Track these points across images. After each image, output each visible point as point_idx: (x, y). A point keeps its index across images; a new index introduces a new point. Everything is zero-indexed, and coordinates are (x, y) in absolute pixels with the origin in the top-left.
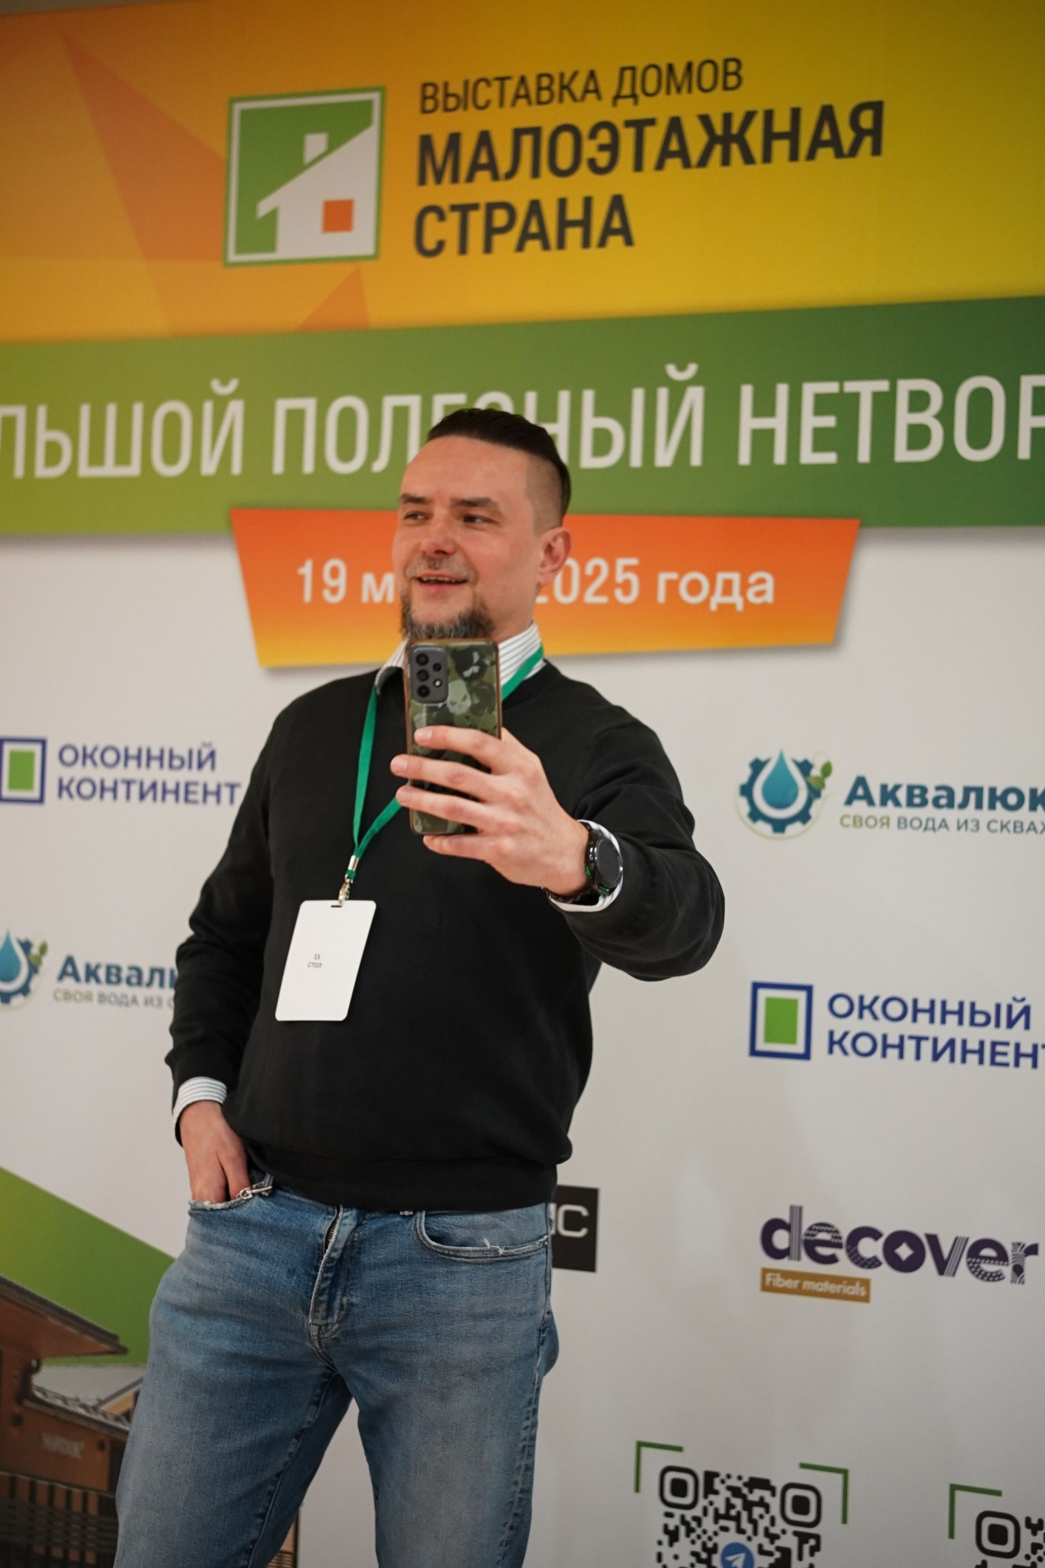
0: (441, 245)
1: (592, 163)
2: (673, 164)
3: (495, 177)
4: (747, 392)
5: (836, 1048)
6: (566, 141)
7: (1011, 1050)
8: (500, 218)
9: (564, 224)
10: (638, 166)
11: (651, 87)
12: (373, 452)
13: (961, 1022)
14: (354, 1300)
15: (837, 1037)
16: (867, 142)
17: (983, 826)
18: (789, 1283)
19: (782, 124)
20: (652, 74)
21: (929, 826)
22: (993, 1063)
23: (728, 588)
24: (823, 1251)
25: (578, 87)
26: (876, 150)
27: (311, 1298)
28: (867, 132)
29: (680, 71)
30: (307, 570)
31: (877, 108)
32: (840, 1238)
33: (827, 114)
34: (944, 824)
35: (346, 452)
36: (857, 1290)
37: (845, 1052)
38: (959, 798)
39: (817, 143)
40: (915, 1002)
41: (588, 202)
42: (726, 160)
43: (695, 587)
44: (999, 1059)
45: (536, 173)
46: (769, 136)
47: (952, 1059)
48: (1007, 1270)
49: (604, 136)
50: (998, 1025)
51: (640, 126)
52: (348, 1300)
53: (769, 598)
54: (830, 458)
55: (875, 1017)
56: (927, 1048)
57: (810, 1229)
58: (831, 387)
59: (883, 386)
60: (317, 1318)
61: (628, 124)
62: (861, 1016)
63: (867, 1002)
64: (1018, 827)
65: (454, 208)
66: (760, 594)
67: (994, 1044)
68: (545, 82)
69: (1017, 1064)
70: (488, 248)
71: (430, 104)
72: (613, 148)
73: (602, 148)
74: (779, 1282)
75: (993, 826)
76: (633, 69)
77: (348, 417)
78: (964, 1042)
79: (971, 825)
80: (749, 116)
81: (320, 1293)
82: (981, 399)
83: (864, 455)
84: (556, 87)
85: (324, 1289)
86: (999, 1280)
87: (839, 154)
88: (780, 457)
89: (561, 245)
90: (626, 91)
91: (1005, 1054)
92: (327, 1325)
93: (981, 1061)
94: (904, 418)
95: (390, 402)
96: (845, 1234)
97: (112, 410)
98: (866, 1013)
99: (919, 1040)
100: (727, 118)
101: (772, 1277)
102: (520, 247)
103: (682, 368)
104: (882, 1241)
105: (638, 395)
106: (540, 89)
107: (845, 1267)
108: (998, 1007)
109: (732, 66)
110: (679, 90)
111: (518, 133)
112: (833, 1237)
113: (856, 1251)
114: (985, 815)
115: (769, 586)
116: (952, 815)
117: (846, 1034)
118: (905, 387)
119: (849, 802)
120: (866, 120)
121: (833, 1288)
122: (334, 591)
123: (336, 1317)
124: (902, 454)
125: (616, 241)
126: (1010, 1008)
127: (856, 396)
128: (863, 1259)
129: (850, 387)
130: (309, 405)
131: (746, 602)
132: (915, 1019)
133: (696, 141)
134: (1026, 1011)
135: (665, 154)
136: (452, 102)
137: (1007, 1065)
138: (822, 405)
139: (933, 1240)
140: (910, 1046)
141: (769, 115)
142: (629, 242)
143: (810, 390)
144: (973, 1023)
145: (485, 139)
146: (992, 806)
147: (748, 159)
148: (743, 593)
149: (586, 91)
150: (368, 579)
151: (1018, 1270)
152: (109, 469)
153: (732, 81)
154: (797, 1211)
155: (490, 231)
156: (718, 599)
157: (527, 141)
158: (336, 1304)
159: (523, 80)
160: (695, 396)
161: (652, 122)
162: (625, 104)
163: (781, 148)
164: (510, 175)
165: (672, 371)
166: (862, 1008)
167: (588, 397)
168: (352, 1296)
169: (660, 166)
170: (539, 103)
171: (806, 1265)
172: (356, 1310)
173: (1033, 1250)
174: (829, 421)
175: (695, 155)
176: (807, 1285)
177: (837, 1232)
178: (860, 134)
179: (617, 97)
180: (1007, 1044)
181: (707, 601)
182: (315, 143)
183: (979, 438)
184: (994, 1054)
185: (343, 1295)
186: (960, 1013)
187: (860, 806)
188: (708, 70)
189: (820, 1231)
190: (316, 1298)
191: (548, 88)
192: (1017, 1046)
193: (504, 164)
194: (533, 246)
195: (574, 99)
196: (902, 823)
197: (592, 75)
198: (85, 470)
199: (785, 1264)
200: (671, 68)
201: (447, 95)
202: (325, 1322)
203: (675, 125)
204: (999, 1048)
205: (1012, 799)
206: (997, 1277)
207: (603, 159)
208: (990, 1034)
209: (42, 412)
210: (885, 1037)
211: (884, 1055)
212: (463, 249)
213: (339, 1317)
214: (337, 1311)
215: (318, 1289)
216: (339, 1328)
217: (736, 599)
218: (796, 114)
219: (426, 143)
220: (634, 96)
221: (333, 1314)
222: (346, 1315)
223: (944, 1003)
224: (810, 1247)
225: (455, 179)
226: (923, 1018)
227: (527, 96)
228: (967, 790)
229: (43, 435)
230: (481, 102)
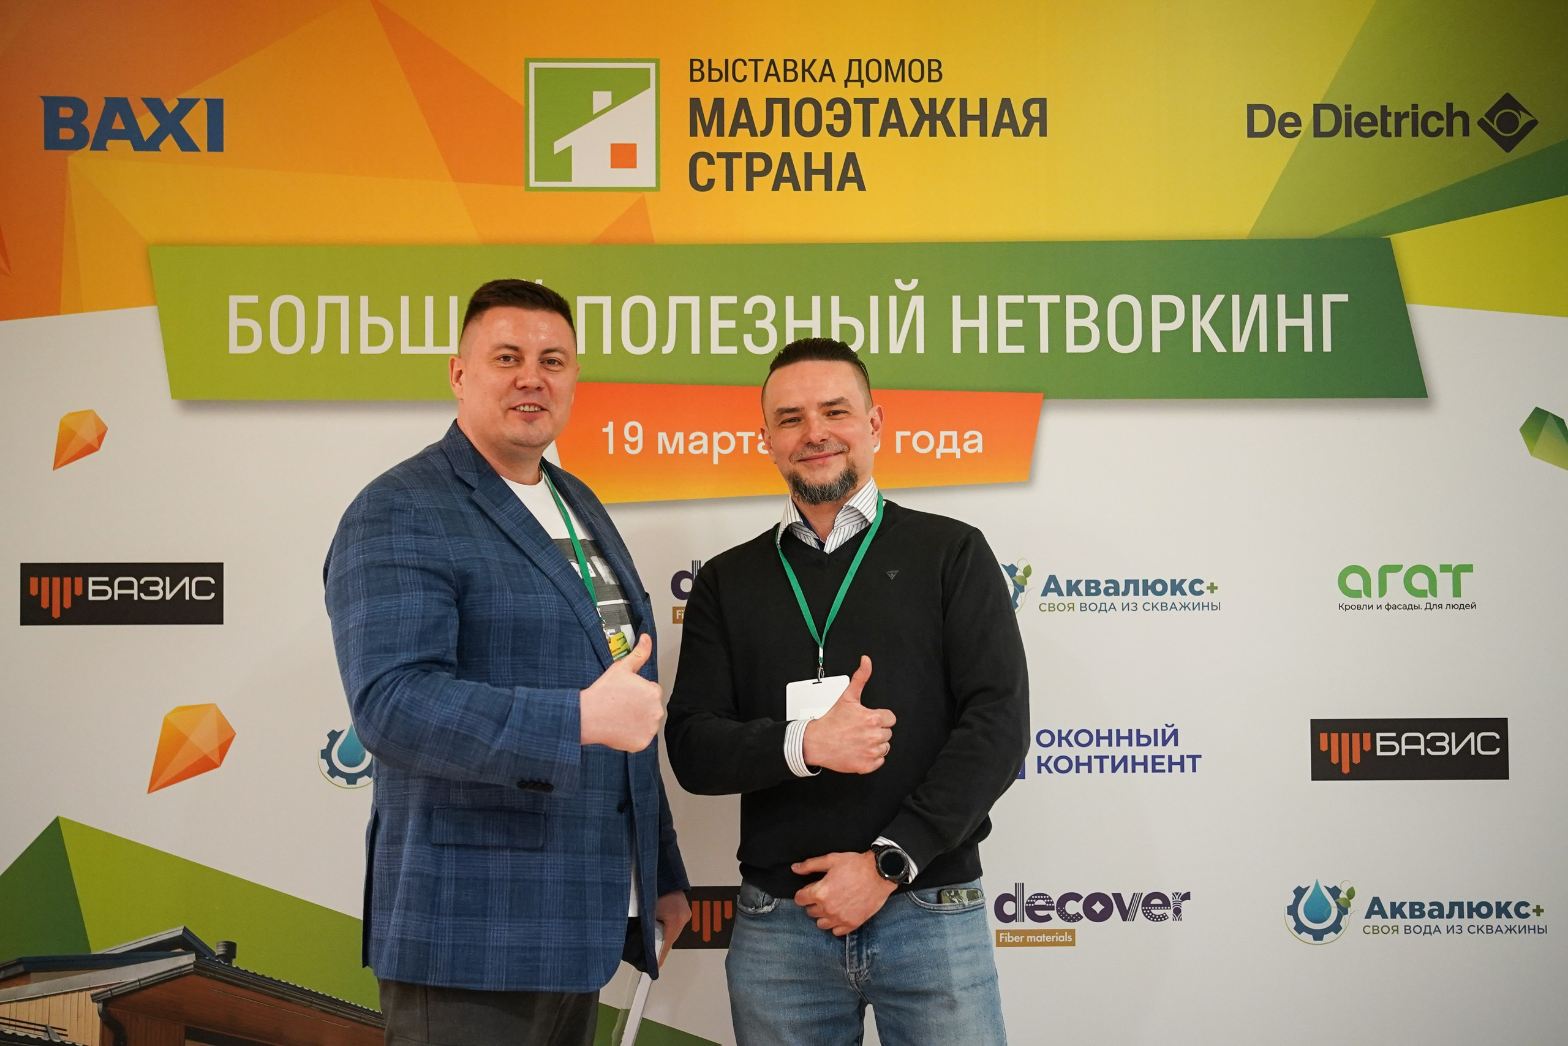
0: (711, 183)
1: (830, 128)
2: (893, 133)
3: (753, 133)
4: (956, 300)
5: (1043, 768)
6: (808, 110)
7: (1166, 761)
8: (759, 165)
9: (809, 172)
10: (866, 132)
11: (874, 75)
12: (662, 338)
13: (1130, 744)
14: (875, 951)
15: (1043, 761)
16: (1036, 126)
17: (1140, 606)
18: (1016, 939)
19: (973, 109)
20: (874, 66)
21: (1102, 608)
22: (1154, 770)
23: (948, 442)
24: (1039, 913)
25: (816, 71)
26: (1043, 132)
27: (846, 955)
28: (1036, 119)
29: (895, 66)
30: (609, 429)
31: (1042, 103)
32: (1053, 903)
33: (1006, 104)
34: (1113, 607)
35: (639, 338)
36: (1066, 938)
37: (1050, 771)
38: (1122, 589)
39: (999, 125)
40: (1098, 731)
41: (828, 157)
42: (933, 133)
43: (923, 442)
44: (1158, 767)
45: (786, 133)
46: (965, 118)
47: (1126, 771)
48: (1170, 913)
49: (839, 109)
50: (1156, 744)
51: (866, 103)
52: (871, 951)
53: (979, 449)
54: (1020, 349)
55: (1070, 745)
56: (1107, 763)
57: (1030, 898)
58: (1019, 299)
59: (1056, 299)
60: (852, 968)
61: (857, 101)
62: (1060, 745)
63: (1064, 735)
64: (1164, 607)
65: (720, 155)
66: (972, 446)
67: (1154, 757)
68: (790, 65)
69: (1170, 770)
70: (750, 187)
71: (697, 75)
72: (846, 117)
73: (837, 117)
74: (1009, 938)
75: (1147, 607)
76: (859, 61)
77: (639, 312)
78: (1133, 757)
79: (1131, 607)
80: (949, 102)
81: (851, 950)
82: (1125, 310)
83: (1044, 348)
84: (799, 70)
85: (853, 947)
86: (1165, 919)
87: (1016, 133)
88: (983, 348)
89: (808, 187)
90: (855, 76)
91: (1162, 764)
92: (860, 972)
93: (1146, 771)
94: (1072, 323)
95: (674, 301)
96: (1055, 900)
97: (429, 301)
98: (1064, 742)
99: (1101, 758)
100: (933, 102)
101: (1003, 936)
102: (776, 187)
103: (907, 282)
104: (1082, 901)
105: (874, 300)
106: (786, 70)
107: (1056, 922)
108: (1156, 731)
109: (935, 65)
110: (895, 80)
111: (770, 103)
112: (1047, 902)
113: (1065, 911)
114: (1141, 599)
115: (979, 440)
116: (1118, 600)
117: (1050, 758)
118: (1071, 300)
119: (1044, 594)
120: (1035, 110)
121: (1048, 939)
122: (634, 446)
123: (865, 965)
124: (1071, 348)
125: (851, 187)
126: (1164, 731)
127: (1037, 306)
128: (1069, 915)
129: (1032, 299)
130: (606, 301)
131: (962, 452)
132: (1098, 745)
133: (910, 117)
134: (1175, 732)
135: (886, 126)
136: (715, 75)
137: (1163, 771)
138: (1013, 311)
139: (1118, 897)
140: (1096, 763)
141: (963, 102)
142: (862, 187)
143: (1003, 300)
144: (1139, 744)
145: (743, 104)
146: (1145, 593)
147: (950, 132)
148: (960, 446)
149: (823, 74)
150: (662, 436)
151: (1177, 911)
152: (429, 348)
153: (935, 76)
154: (1020, 887)
155: (751, 174)
156: (941, 450)
157: (778, 108)
158: (864, 956)
159: (772, 62)
160: (917, 303)
161: (876, 101)
162: (854, 86)
163: (973, 126)
164: (765, 133)
165: (898, 283)
166: (1060, 738)
167: (835, 300)
168: (873, 948)
169: (883, 133)
170: (786, 80)
171: (1029, 924)
172: (878, 958)
173: (1187, 896)
174: (1018, 323)
175: (909, 128)
176: (1030, 938)
177: (1050, 898)
178: (1031, 121)
179: (847, 81)
180: (1163, 757)
181: (934, 451)
182: (601, 99)
183: (1125, 336)
184: (1154, 764)
185: (867, 949)
186: (1130, 738)
187: (1053, 597)
188: (916, 66)
189: (1037, 899)
190: (849, 953)
191: (793, 70)
192: (1170, 757)
193: (760, 124)
194: (786, 187)
195: (815, 80)
196: (1083, 607)
197: (827, 62)
198: (406, 349)
199: (1013, 925)
200: (888, 62)
201: (710, 69)
202: (858, 970)
203: (893, 104)
204: (1158, 760)
205: (1159, 588)
206: (1164, 917)
207: (839, 126)
208: (1151, 751)
209: (364, 301)
210: (1078, 758)
211: (1078, 771)
212: (729, 187)
213: (867, 964)
214: (865, 960)
215: (849, 947)
216: (869, 971)
217: (955, 450)
218: (983, 102)
219: (695, 104)
220: (860, 80)
221: (863, 963)
222: (872, 962)
223: (1118, 731)
224: (1031, 912)
225: (720, 133)
226: (1104, 743)
227: (777, 75)
228: (1128, 582)
229: (366, 320)
230: (739, 77)
